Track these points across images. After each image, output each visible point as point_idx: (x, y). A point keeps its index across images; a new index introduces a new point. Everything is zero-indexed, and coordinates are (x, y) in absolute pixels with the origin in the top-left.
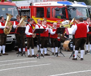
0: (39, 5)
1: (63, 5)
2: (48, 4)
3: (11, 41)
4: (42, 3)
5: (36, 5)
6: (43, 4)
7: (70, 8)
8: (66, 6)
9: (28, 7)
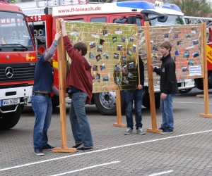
0: (68, 11)
1: (133, 10)
2: (92, 9)
3: (15, 106)
4: (75, 7)
5: (60, 11)
6: (78, 10)
7: (150, 17)
8: (141, 12)
9: (38, 18)
